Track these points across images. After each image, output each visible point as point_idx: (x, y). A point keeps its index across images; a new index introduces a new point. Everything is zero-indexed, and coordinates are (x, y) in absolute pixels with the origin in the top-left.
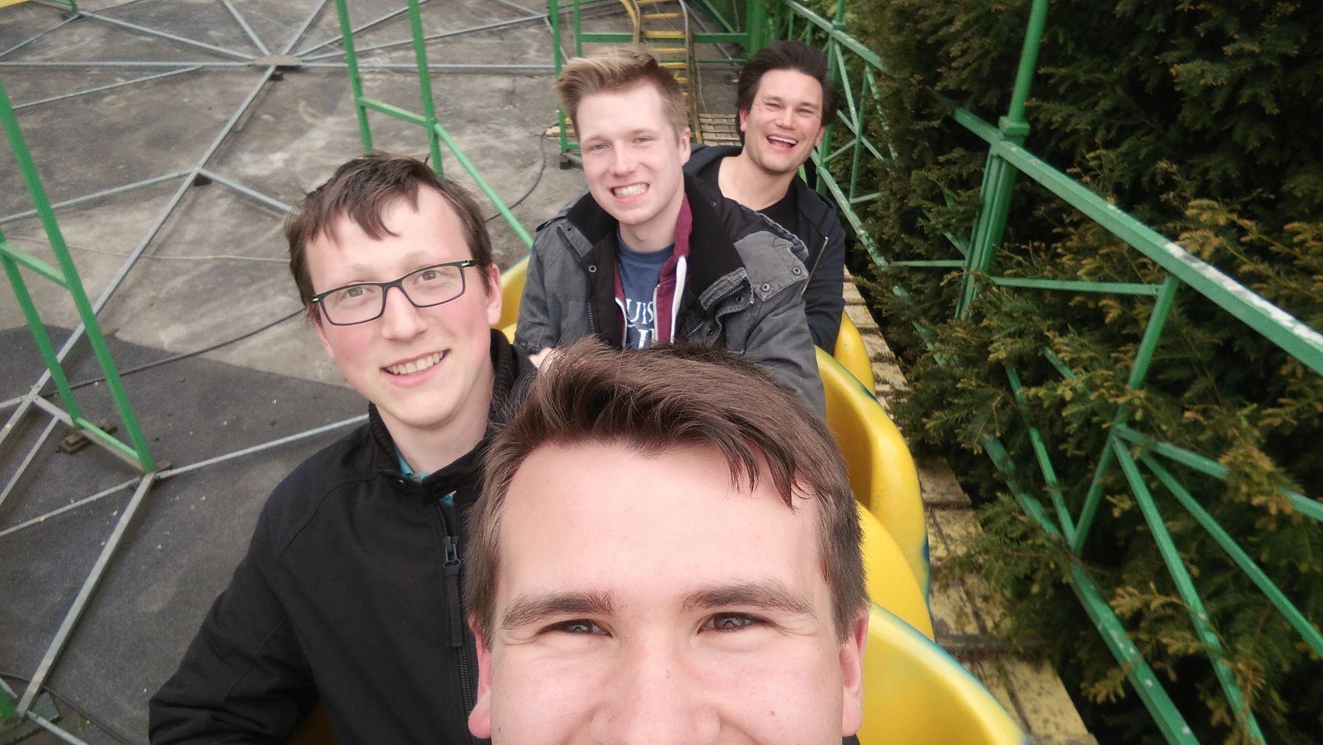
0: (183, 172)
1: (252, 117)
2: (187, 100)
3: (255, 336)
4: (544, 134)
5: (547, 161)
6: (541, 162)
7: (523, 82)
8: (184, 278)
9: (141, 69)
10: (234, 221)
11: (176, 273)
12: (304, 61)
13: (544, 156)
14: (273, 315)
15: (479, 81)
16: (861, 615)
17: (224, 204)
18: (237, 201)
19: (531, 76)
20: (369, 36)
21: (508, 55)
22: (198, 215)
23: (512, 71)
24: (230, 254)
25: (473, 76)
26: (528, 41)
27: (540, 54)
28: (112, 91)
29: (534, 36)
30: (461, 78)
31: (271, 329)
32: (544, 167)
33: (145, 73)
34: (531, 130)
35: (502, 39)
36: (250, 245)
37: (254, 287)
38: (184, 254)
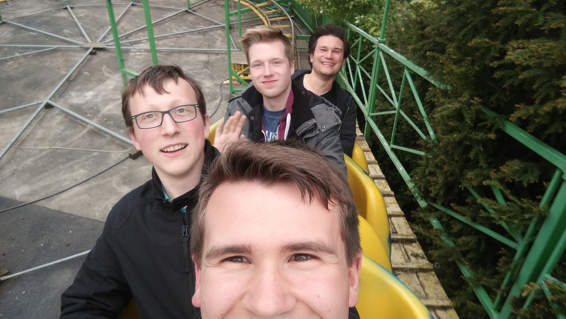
0: (39, 102)
1: (79, 73)
2: (48, 64)
3: (64, 193)
4: (222, 84)
5: (223, 97)
6: (220, 98)
7: (213, 57)
8: (33, 159)
9: (28, 48)
10: (62, 128)
11: (28, 157)
12: (107, 46)
13: (222, 95)
14: (76, 180)
15: (192, 57)
16: (358, 256)
17: (59, 119)
18: (65, 117)
19: (217, 54)
20: (140, 34)
21: (207, 43)
22: (44, 125)
23: (208, 52)
24: (58, 146)
25: (189, 54)
26: (217, 37)
27: (222, 43)
28: (12, 59)
29: (220, 35)
30: (183, 55)
31: (74, 188)
32: (221, 101)
33: (30, 50)
34: (216, 82)
35: (204, 36)
36: (69, 141)
37: (68, 164)
38: (34, 145)
